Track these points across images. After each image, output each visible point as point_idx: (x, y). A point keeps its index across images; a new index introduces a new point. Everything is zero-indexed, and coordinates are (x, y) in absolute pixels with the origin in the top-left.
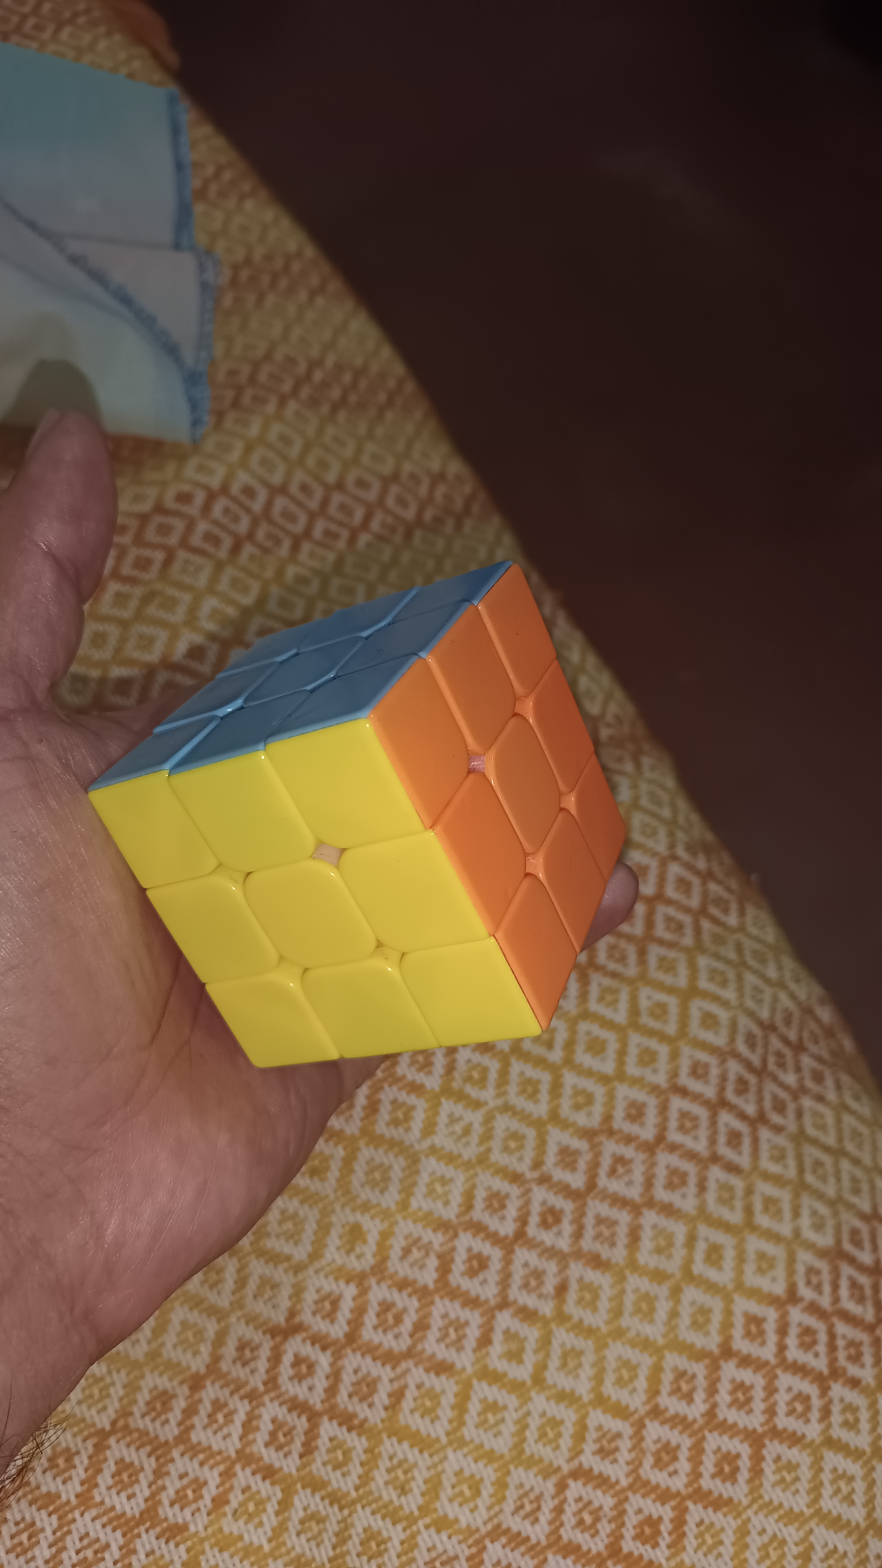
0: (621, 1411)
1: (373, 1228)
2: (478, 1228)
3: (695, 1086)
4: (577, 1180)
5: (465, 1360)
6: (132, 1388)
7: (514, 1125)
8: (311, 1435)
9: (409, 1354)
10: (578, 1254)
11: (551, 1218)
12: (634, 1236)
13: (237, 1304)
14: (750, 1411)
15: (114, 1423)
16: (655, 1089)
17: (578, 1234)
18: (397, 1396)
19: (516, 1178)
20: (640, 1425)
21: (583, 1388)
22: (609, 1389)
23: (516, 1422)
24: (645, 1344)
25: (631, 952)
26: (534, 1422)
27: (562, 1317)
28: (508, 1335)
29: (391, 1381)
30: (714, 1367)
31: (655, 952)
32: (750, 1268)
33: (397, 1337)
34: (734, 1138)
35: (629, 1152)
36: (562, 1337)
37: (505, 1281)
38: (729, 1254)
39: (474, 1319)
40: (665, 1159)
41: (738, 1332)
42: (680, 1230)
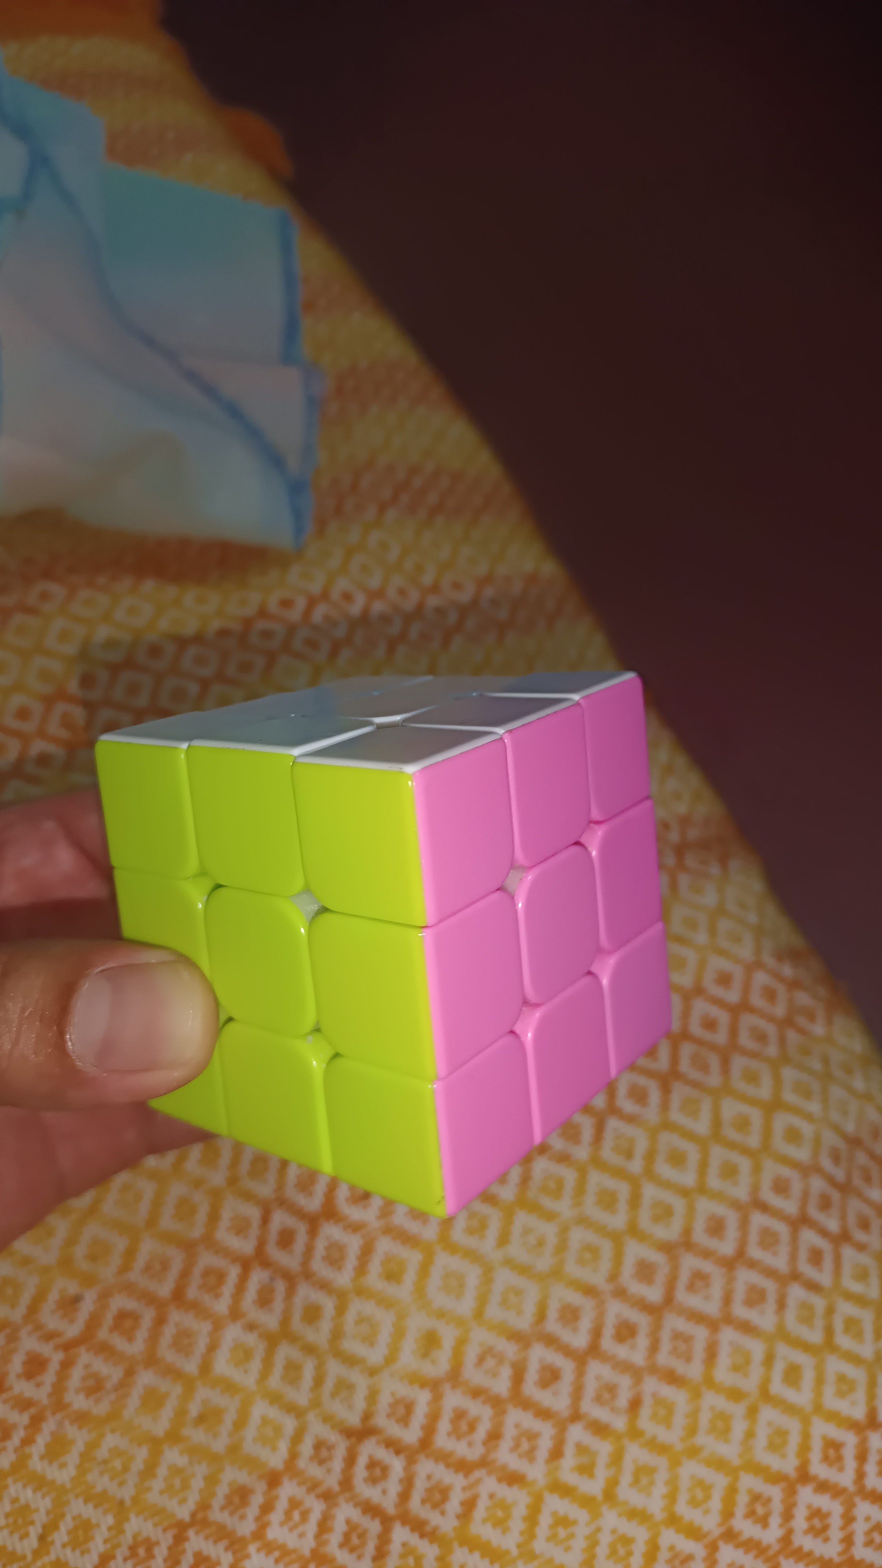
0: (693, 1532)
1: (448, 1335)
2: (551, 1341)
3: (776, 1201)
4: (654, 1294)
5: (536, 1472)
6: (212, 1480)
7: (590, 1237)
8: (384, 1539)
9: (483, 1463)
10: (653, 1369)
11: (626, 1332)
12: (711, 1353)
13: (315, 1403)
14: (826, 1540)
15: (193, 1515)
16: (735, 1205)
17: (654, 1348)
18: (469, 1505)
19: (589, 1291)
20: (713, 1548)
21: (656, 1506)
22: (682, 1509)
23: (587, 1538)
24: (720, 1464)
25: (714, 1061)
26: (605, 1539)
27: (635, 1433)
28: (581, 1449)
29: (464, 1489)
30: (791, 1492)
31: (738, 1063)
32: (829, 1390)
33: (470, 1444)
34: (816, 1257)
35: (707, 1267)
36: (635, 1453)
37: (577, 1393)
38: (808, 1376)
39: (546, 1432)
40: (745, 1277)
41: (815, 1456)
42: (757, 1348)
